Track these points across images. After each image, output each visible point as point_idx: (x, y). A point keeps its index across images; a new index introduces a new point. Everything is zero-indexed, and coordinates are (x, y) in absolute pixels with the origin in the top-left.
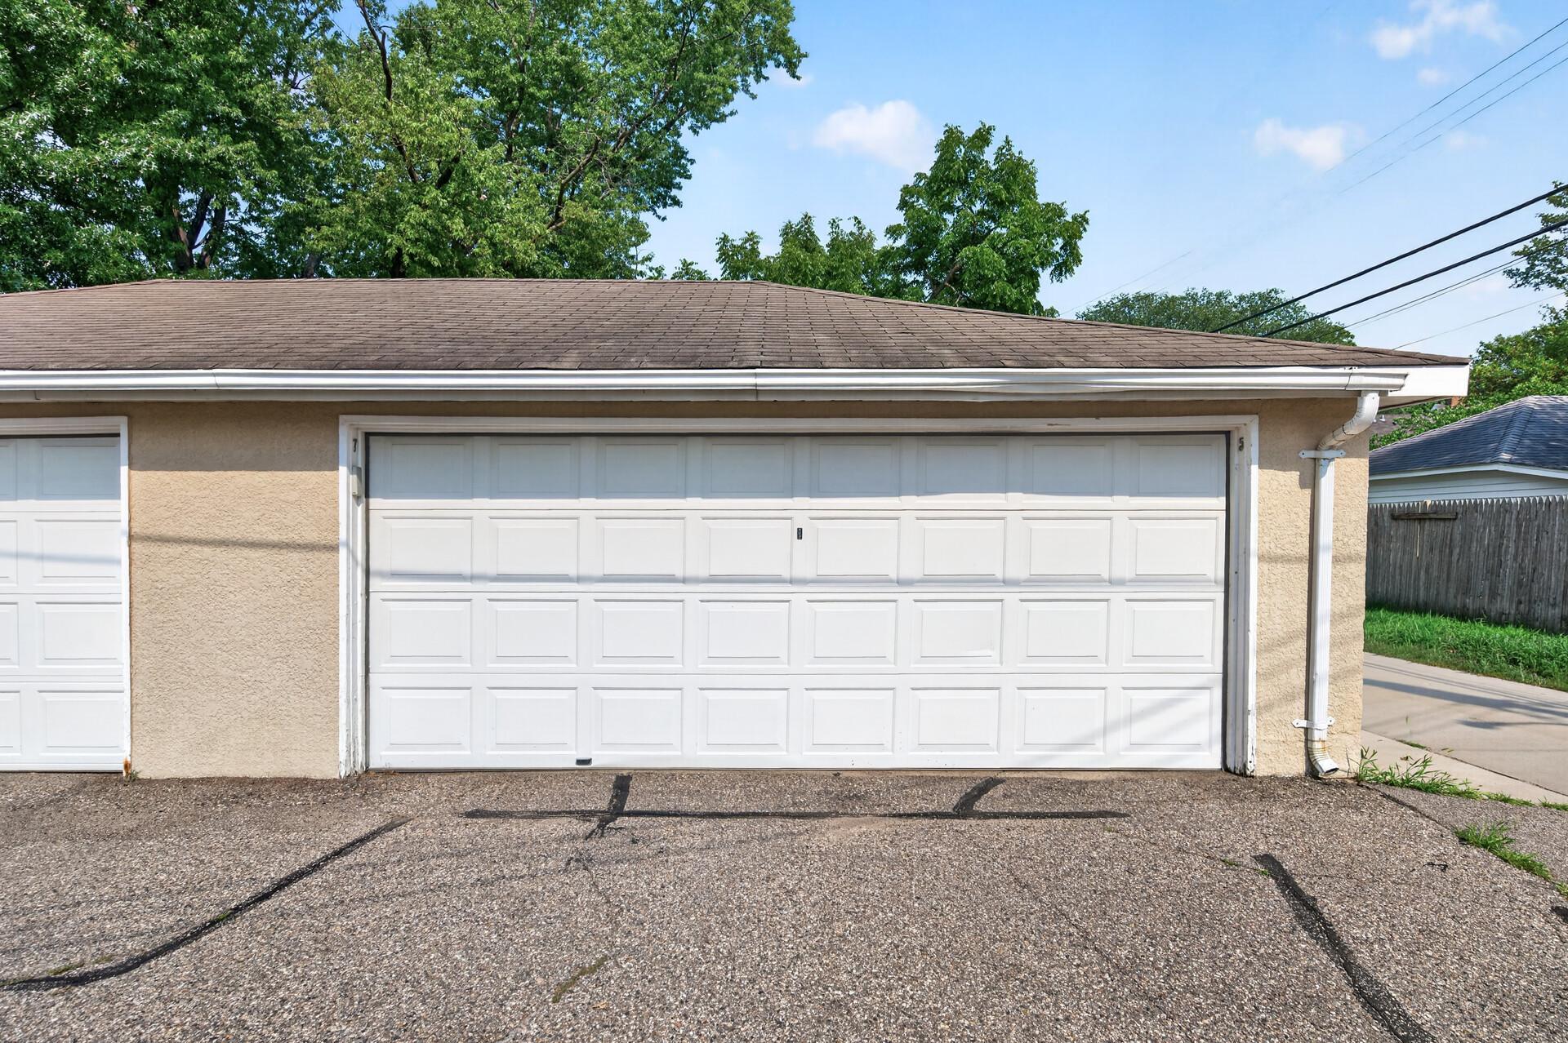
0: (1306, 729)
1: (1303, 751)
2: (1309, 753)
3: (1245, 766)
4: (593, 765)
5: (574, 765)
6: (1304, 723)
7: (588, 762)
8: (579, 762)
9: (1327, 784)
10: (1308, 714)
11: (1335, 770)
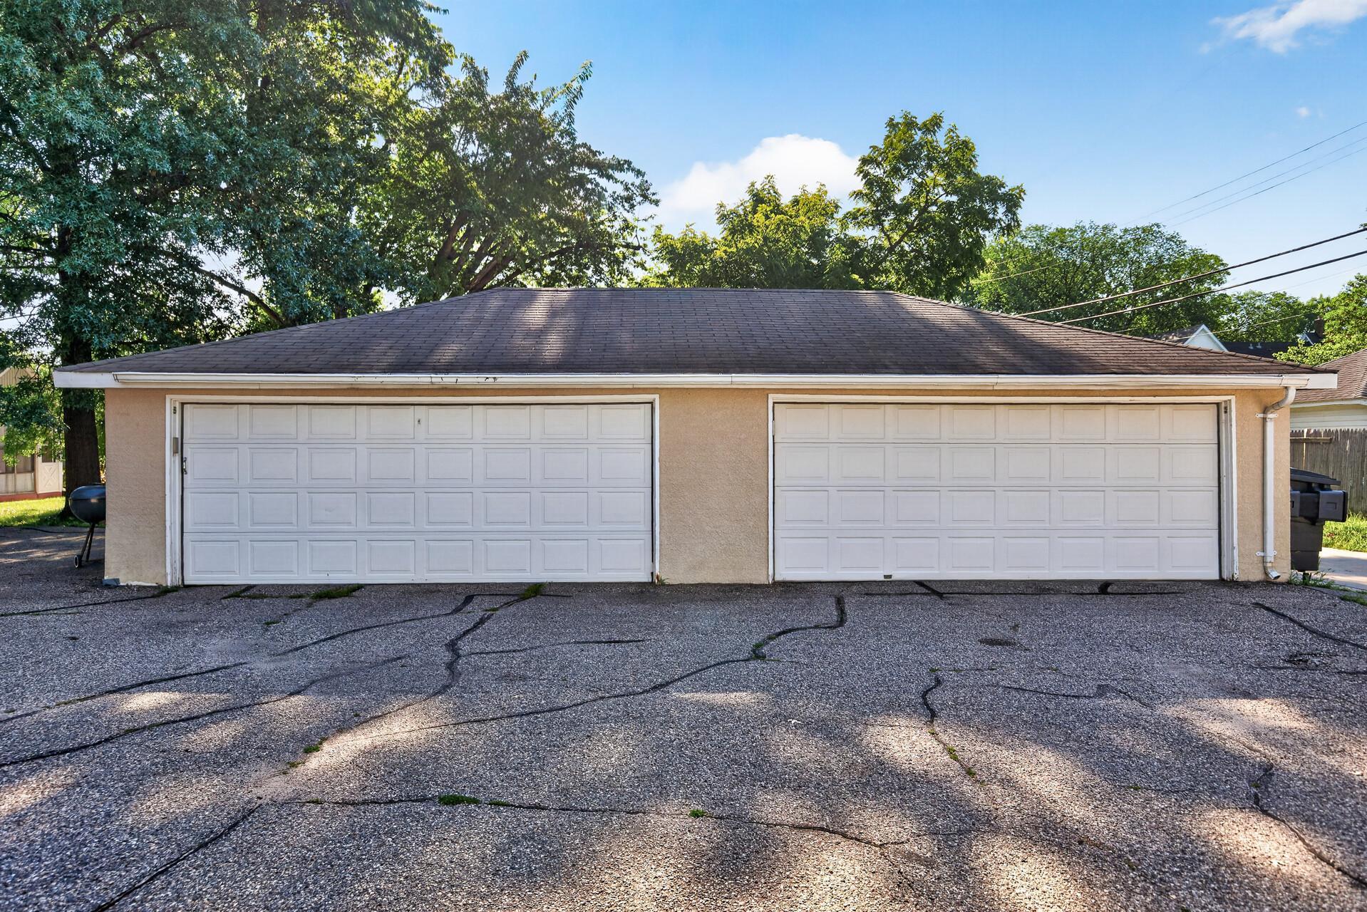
0: (1263, 557)
1: (1262, 569)
2: (1265, 568)
3: (1233, 576)
4: (893, 578)
5: (883, 579)
6: (1262, 554)
7: (890, 576)
8: (886, 577)
9: (1277, 584)
10: (1264, 550)
11: (1279, 577)
